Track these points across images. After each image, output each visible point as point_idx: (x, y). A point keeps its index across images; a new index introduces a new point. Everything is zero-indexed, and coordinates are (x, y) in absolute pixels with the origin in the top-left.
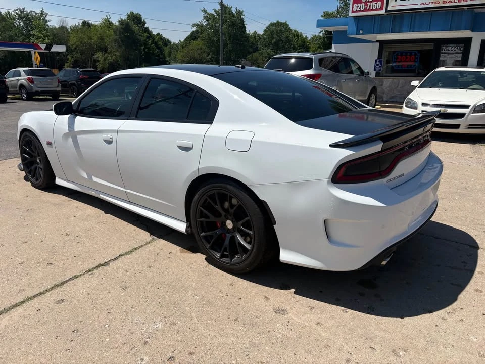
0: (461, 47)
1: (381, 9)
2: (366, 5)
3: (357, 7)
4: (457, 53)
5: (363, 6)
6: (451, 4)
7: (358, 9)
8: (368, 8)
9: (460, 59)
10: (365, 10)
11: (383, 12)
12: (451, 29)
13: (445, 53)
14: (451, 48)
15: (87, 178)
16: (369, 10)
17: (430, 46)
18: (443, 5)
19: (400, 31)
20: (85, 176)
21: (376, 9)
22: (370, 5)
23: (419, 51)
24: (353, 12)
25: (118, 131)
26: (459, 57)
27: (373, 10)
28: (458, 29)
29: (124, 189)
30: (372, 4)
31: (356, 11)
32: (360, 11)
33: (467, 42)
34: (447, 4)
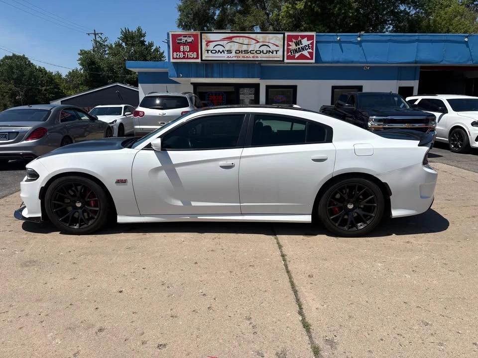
0: (253, 89)
1: (197, 58)
2: (184, 54)
3: (177, 55)
4: (251, 94)
5: (182, 55)
6: (248, 59)
7: (178, 57)
8: (186, 57)
9: (253, 99)
10: (184, 58)
11: (199, 60)
12: (248, 77)
13: (243, 94)
14: (246, 90)
15: (182, 205)
16: (188, 58)
17: (232, 89)
18: (243, 59)
19: (212, 77)
20: (180, 203)
21: (193, 58)
22: (188, 55)
23: (225, 92)
24: (173, 58)
25: (241, 157)
26: (253, 97)
27: (190, 58)
28: (253, 77)
29: (239, 204)
30: (189, 53)
31: (176, 58)
32: (180, 58)
33: (257, 86)
34: (246, 59)
